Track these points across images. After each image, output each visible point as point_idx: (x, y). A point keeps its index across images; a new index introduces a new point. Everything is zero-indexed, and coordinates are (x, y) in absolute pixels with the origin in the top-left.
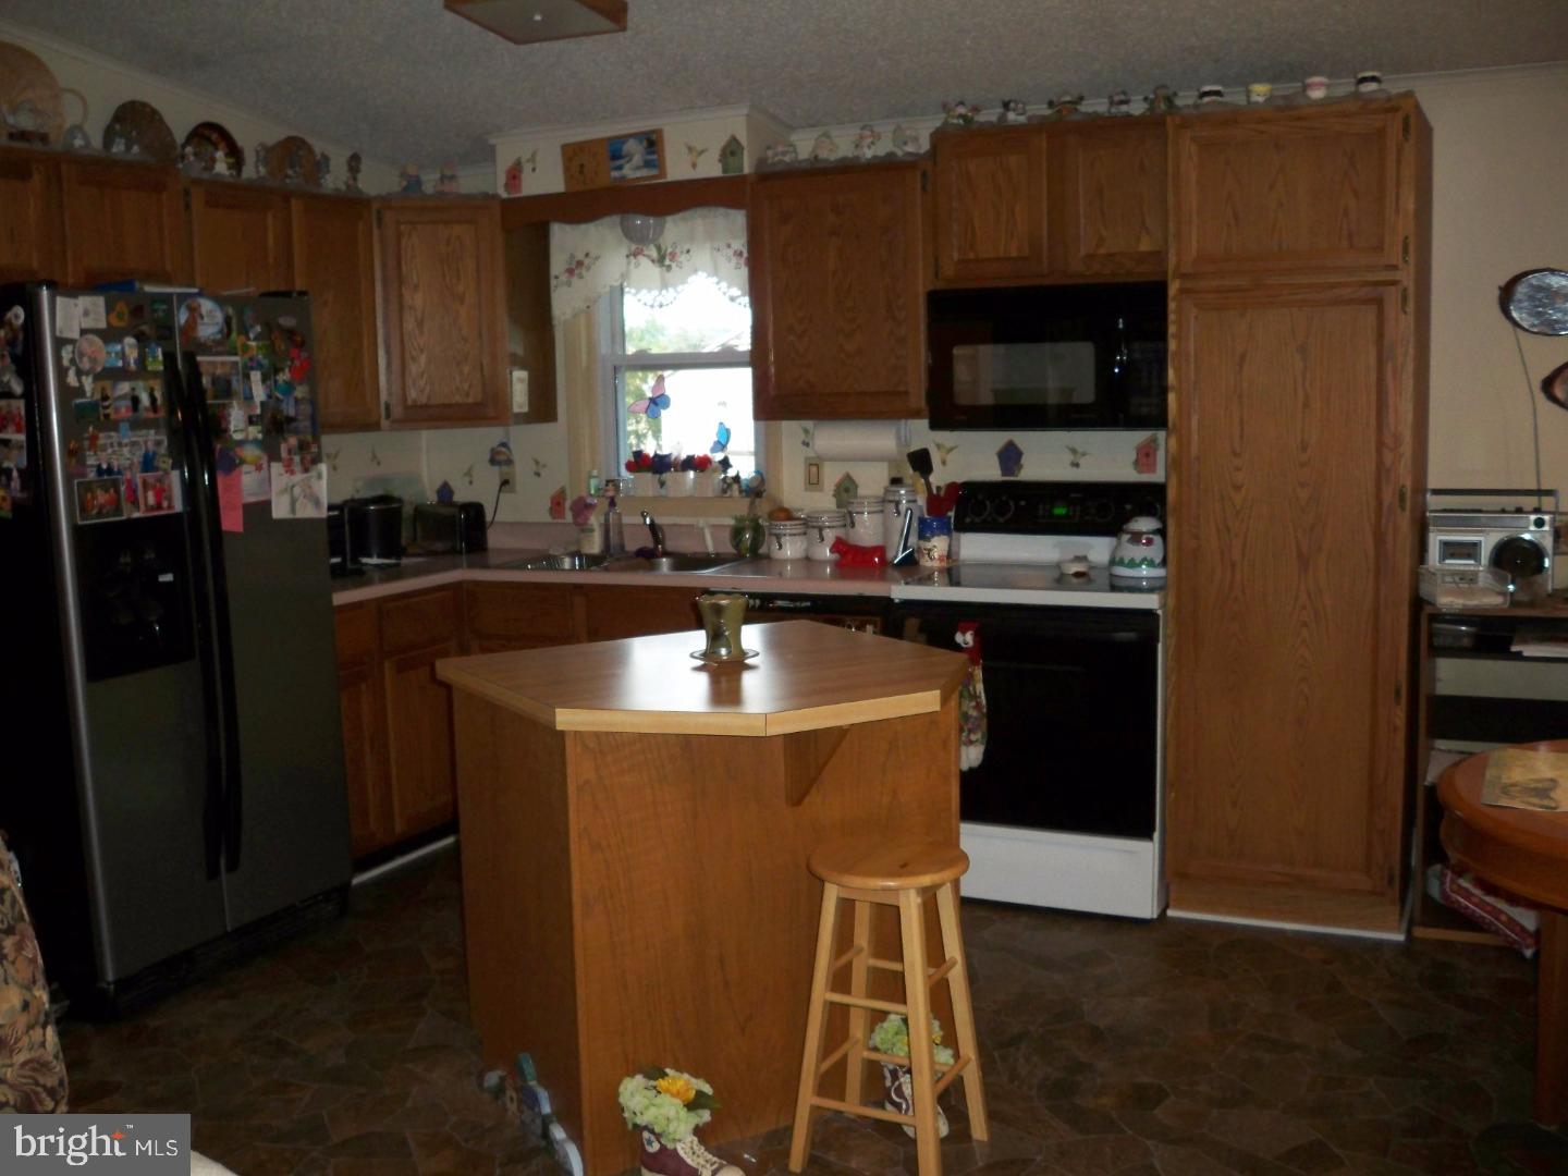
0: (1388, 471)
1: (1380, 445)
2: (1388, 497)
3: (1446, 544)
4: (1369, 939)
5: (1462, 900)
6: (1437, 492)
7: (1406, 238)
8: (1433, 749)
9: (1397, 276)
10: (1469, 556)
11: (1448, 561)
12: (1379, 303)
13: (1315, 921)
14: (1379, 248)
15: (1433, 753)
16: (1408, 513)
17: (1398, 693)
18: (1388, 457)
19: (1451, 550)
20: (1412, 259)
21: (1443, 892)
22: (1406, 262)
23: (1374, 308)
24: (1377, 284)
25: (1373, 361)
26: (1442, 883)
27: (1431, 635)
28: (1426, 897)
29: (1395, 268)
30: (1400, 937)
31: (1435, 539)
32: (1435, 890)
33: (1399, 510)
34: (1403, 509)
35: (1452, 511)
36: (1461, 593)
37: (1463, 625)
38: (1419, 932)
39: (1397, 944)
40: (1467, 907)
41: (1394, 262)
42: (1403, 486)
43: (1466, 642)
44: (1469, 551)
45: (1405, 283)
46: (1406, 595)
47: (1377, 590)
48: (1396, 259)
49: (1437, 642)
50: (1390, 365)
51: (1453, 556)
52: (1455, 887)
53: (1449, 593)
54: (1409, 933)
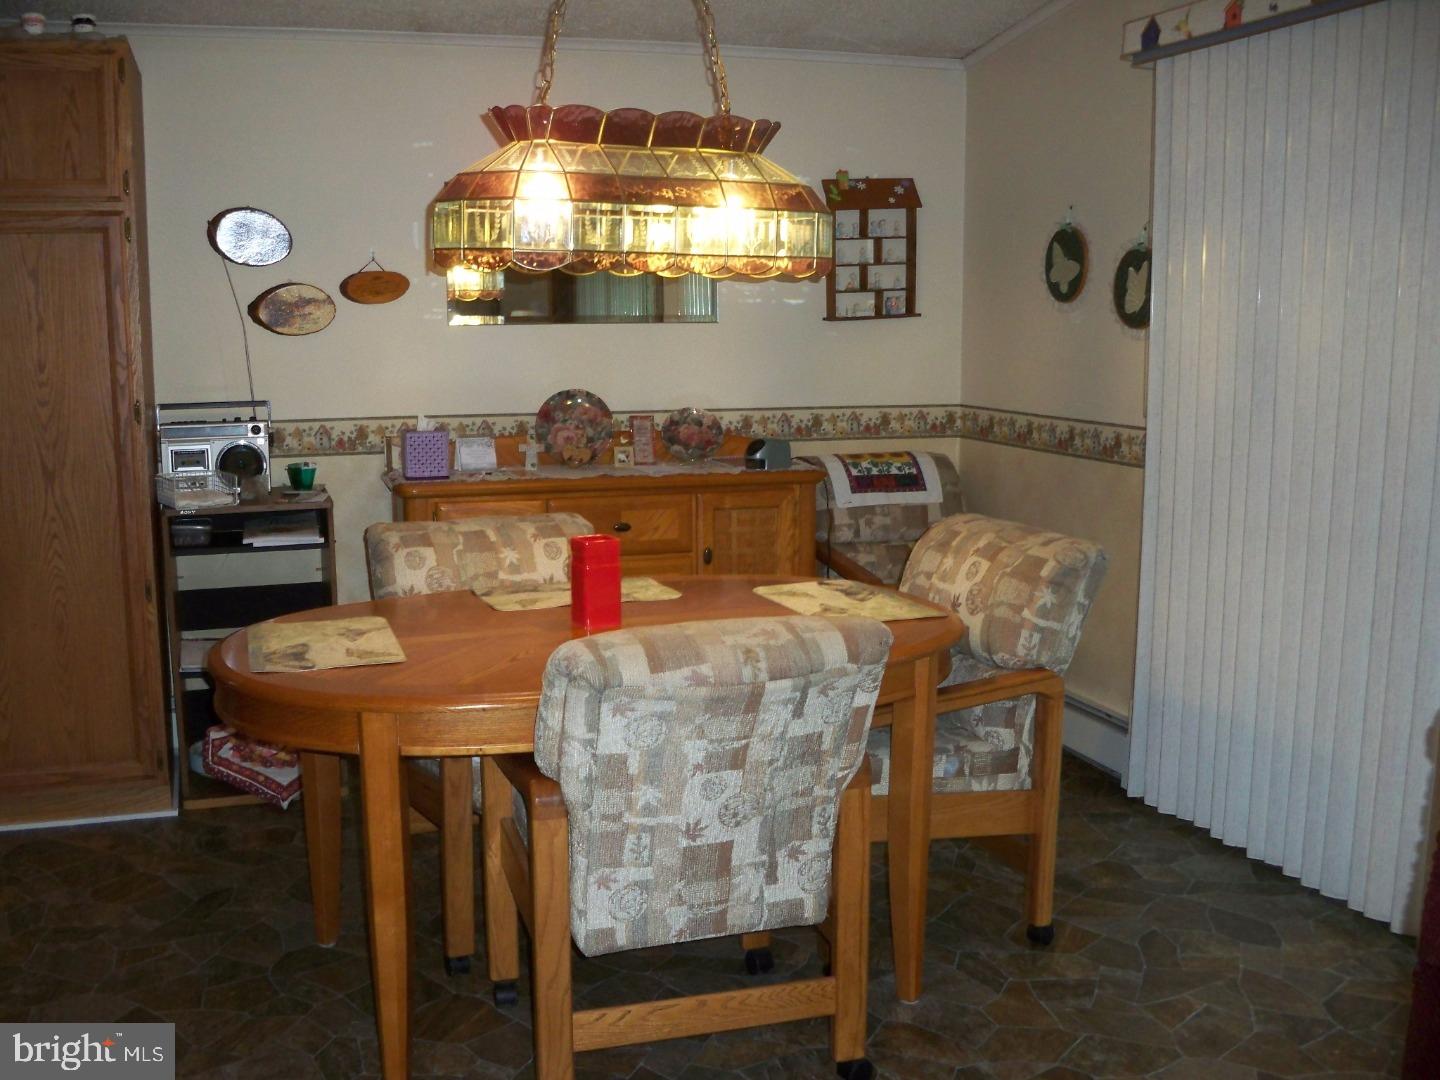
0: (122, 387)
1: (113, 364)
2: (124, 411)
3: (177, 454)
4: (147, 819)
5: (223, 769)
6: (164, 407)
7: (126, 172)
8: (182, 639)
9: (119, 207)
10: (198, 463)
11: (179, 469)
12: (105, 231)
13: (95, 813)
14: (102, 181)
15: (183, 642)
16: (143, 427)
17: (148, 590)
18: (122, 376)
19: (182, 459)
20: (132, 190)
21: (206, 765)
22: (127, 194)
23: (99, 236)
24: (102, 213)
25: (102, 287)
26: (205, 758)
27: (172, 536)
28: (192, 773)
29: (117, 199)
30: (175, 813)
31: (167, 450)
32: (198, 766)
33: (135, 422)
34: (139, 422)
35: (179, 423)
36: (195, 496)
37: (198, 524)
38: (190, 805)
39: (173, 818)
40: (229, 775)
41: (117, 195)
42: (137, 402)
43: (203, 539)
44: (198, 458)
45: (127, 214)
46: (148, 501)
47: (121, 497)
48: (117, 189)
49: (180, 542)
50: (118, 289)
51: (184, 464)
52: (216, 759)
53: (184, 496)
54: (181, 806)
